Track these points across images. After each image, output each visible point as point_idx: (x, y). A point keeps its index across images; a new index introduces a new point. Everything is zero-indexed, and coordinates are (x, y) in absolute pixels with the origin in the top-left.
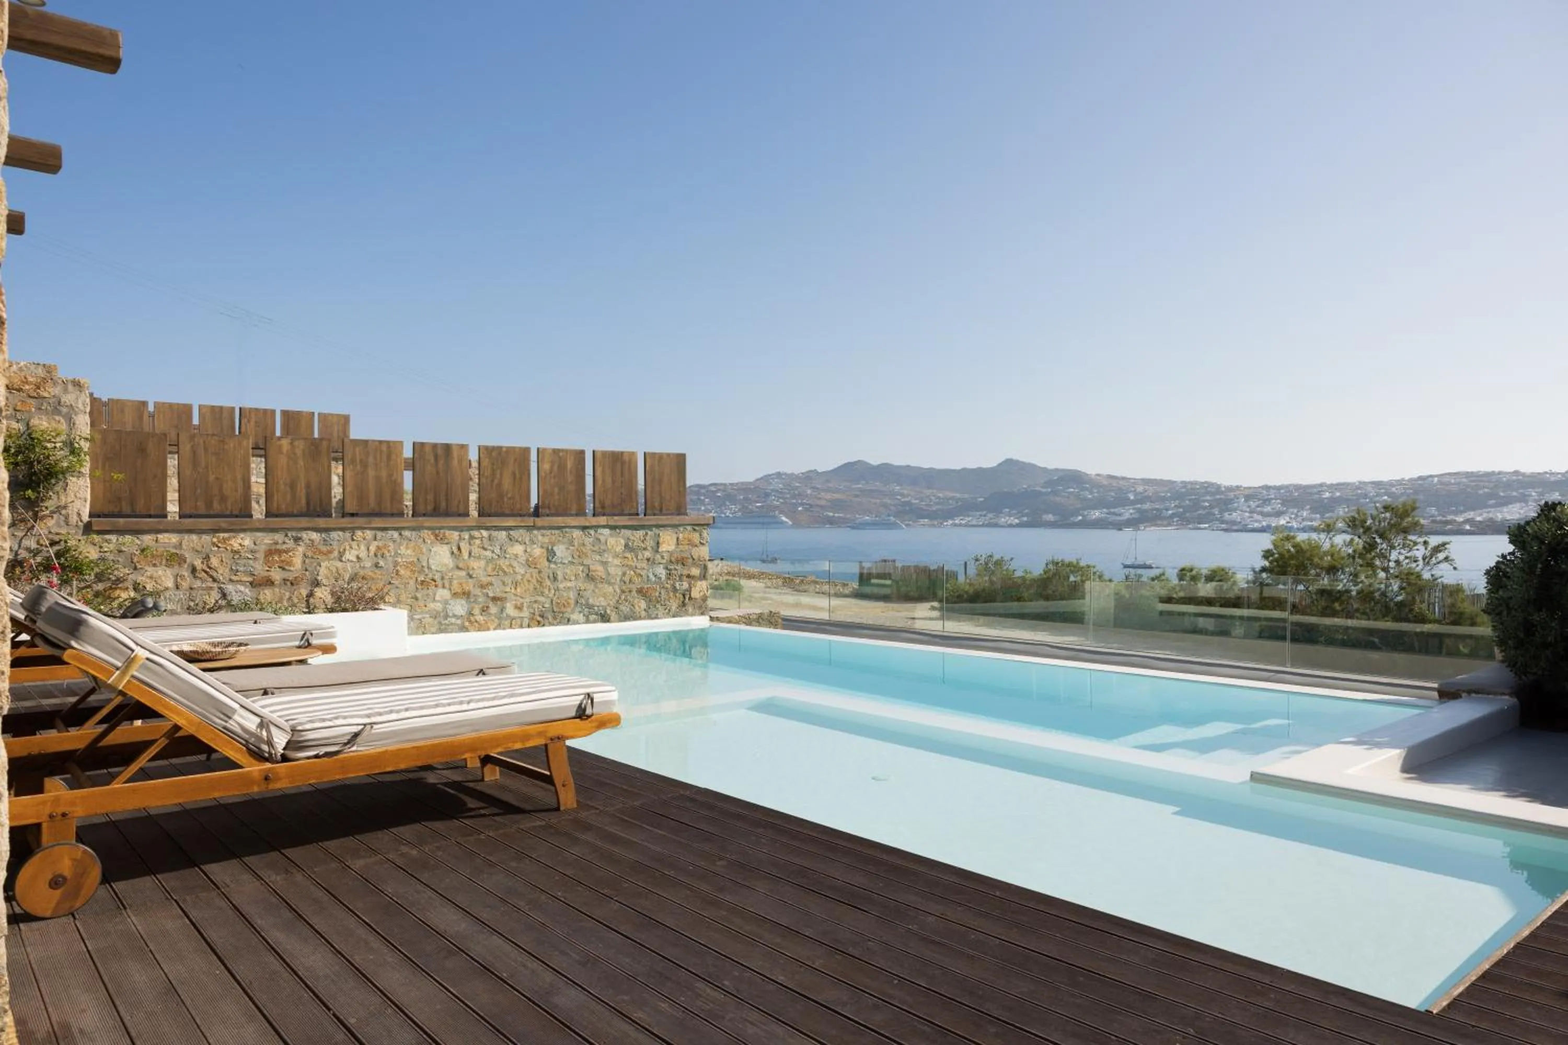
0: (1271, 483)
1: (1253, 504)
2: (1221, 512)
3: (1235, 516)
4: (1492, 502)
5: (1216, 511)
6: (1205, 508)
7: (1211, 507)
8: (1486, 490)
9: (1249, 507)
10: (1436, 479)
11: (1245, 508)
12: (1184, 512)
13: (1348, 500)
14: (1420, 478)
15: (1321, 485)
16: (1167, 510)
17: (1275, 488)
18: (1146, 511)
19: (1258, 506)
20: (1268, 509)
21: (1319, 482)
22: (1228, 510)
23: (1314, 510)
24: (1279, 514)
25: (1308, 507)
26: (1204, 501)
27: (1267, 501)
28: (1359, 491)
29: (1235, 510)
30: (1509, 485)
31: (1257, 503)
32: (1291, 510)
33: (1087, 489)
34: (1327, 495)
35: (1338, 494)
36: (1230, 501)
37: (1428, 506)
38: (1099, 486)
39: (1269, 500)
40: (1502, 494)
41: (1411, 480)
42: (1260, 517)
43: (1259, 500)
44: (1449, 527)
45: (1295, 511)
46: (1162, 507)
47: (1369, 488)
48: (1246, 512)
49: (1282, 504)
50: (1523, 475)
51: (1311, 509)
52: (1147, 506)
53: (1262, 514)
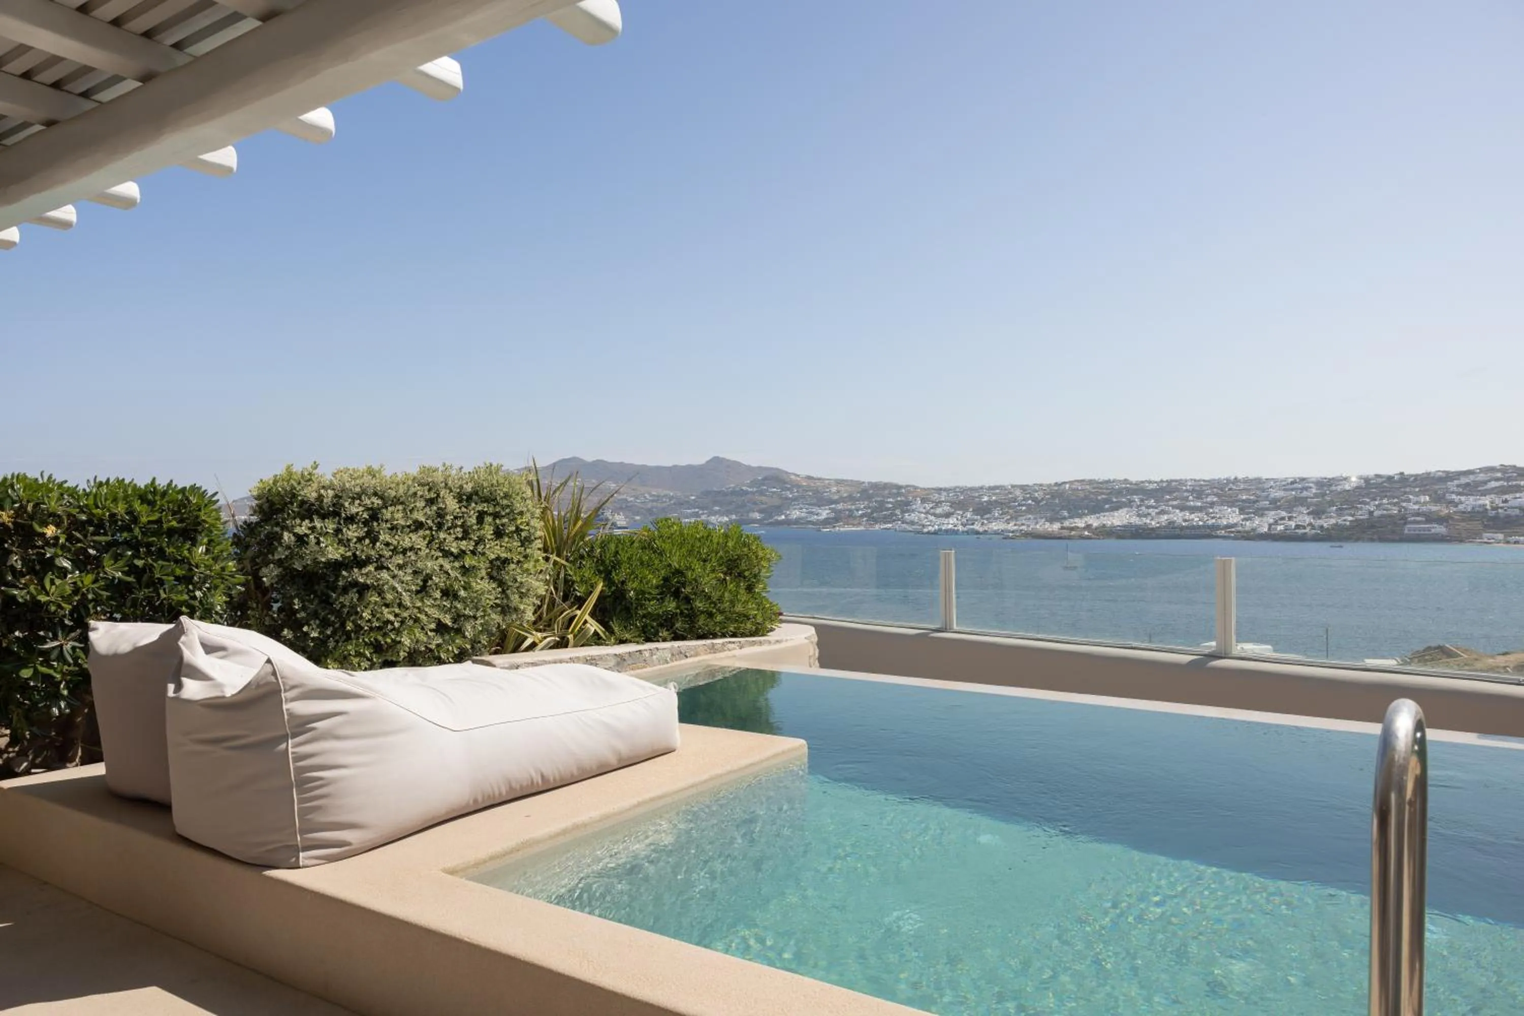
0: (942, 486)
1: (928, 506)
2: (903, 512)
3: (913, 517)
4: (1107, 506)
5: (898, 512)
6: (888, 509)
7: (894, 508)
8: (1104, 496)
9: (925, 508)
10: (1067, 486)
11: (922, 510)
12: (872, 513)
13: (1002, 504)
14: (1056, 484)
15: (982, 488)
16: (858, 510)
17: (945, 490)
18: (840, 511)
19: (932, 508)
20: (939, 511)
21: (980, 485)
22: (908, 511)
23: (976, 512)
24: (948, 515)
25: (971, 510)
26: (888, 503)
27: (938, 503)
28: (1010, 496)
29: (913, 511)
30: (1119, 492)
31: (931, 505)
32: (958, 512)
33: (788, 489)
34: (986, 499)
35: (994, 498)
36: (908, 503)
37: (1061, 510)
38: (798, 486)
39: (941, 502)
40: (1115, 500)
41: (1049, 486)
42: (932, 518)
43: (933, 502)
44: (1073, 533)
45: (961, 512)
46: (853, 507)
47: (1018, 492)
48: (922, 513)
49: (951, 506)
50: (1131, 484)
51: (973, 511)
52: (840, 506)
53: (935, 515)
